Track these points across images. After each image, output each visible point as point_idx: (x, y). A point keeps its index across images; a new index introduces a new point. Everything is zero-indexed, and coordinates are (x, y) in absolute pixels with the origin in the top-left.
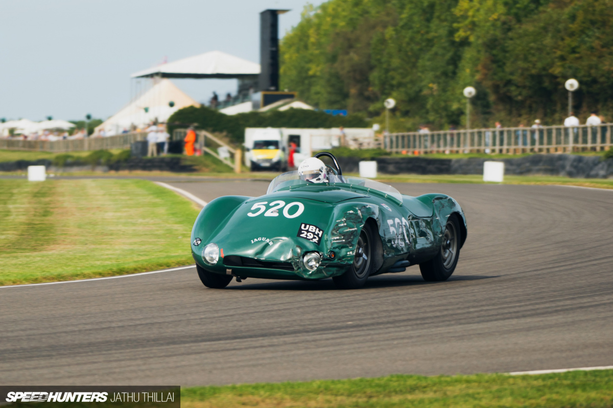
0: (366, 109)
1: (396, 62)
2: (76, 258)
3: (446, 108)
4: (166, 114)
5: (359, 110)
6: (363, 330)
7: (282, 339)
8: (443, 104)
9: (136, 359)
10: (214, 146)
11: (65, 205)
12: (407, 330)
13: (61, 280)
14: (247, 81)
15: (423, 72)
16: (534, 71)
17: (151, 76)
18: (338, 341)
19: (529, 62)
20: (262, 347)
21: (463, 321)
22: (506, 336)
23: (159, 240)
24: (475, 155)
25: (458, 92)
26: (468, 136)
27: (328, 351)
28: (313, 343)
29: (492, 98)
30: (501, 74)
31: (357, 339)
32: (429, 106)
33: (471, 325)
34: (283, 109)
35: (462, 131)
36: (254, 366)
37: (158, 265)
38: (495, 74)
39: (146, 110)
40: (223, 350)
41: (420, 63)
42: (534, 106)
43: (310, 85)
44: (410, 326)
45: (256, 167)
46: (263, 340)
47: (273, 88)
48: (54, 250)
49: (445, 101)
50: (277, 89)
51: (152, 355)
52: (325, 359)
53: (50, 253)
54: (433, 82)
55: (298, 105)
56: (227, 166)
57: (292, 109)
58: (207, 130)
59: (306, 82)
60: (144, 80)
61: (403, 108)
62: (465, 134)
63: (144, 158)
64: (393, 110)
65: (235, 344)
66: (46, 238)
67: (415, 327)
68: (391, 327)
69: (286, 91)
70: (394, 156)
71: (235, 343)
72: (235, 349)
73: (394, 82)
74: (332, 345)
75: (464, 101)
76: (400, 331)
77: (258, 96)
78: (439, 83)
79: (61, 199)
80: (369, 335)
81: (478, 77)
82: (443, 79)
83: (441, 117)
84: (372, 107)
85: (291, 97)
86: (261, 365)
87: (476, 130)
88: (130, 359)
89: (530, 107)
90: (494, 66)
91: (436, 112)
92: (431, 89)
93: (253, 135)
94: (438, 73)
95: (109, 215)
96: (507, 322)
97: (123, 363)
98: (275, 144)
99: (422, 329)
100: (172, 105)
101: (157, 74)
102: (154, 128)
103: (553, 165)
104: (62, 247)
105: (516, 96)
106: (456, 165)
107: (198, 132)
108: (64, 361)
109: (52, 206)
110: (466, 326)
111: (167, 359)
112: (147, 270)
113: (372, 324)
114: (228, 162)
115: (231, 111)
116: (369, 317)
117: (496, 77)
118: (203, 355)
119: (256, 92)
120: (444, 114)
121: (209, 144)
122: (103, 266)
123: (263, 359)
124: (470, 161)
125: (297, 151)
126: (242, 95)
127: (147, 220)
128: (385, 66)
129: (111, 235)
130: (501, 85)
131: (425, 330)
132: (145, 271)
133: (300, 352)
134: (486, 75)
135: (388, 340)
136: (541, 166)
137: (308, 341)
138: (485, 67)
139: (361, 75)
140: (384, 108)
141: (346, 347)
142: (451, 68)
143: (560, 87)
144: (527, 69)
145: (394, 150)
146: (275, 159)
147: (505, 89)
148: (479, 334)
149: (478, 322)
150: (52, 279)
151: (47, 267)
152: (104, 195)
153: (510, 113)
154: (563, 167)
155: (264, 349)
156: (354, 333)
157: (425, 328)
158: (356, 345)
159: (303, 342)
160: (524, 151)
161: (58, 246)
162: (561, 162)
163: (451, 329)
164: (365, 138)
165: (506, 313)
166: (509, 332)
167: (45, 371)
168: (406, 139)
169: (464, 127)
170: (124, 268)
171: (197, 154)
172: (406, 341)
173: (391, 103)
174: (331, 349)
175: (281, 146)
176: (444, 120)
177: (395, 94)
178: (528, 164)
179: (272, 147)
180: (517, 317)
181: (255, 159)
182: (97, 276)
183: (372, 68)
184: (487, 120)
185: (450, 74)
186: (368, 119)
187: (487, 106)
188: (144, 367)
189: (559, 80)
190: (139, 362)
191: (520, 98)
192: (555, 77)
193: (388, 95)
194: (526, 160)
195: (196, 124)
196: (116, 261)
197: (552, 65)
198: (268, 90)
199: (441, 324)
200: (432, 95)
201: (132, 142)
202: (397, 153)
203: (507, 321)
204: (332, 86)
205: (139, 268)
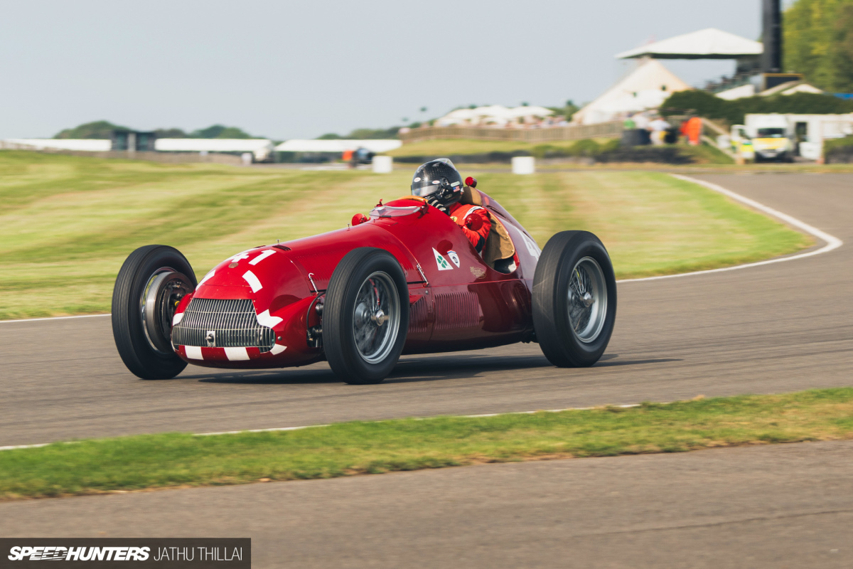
4: (658, 99)
10: (713, 135)
11: (585, 198)
14: (747, 62)
39: (635, 94)
43: (814, 66)
45: (760, 158)
47: (775, 69)
50: (781, 71)
55: (804, 88)
56: (727, 157)
57: (798, 93)
59: (810, 62)
69: (790, 73)
77: (759, 79)
93: (755, 122)
98: (779, 131)
100: (664, 89)
101: (645, 55)
114: (729, 153)
115: (729, 95)
119: (755, 74)
121: (708, 132)
125: (805, 140)
126: (741, 77)
146: (780, 149)
175: (787, 133)
181: (759, 150)
198: (770, 72)
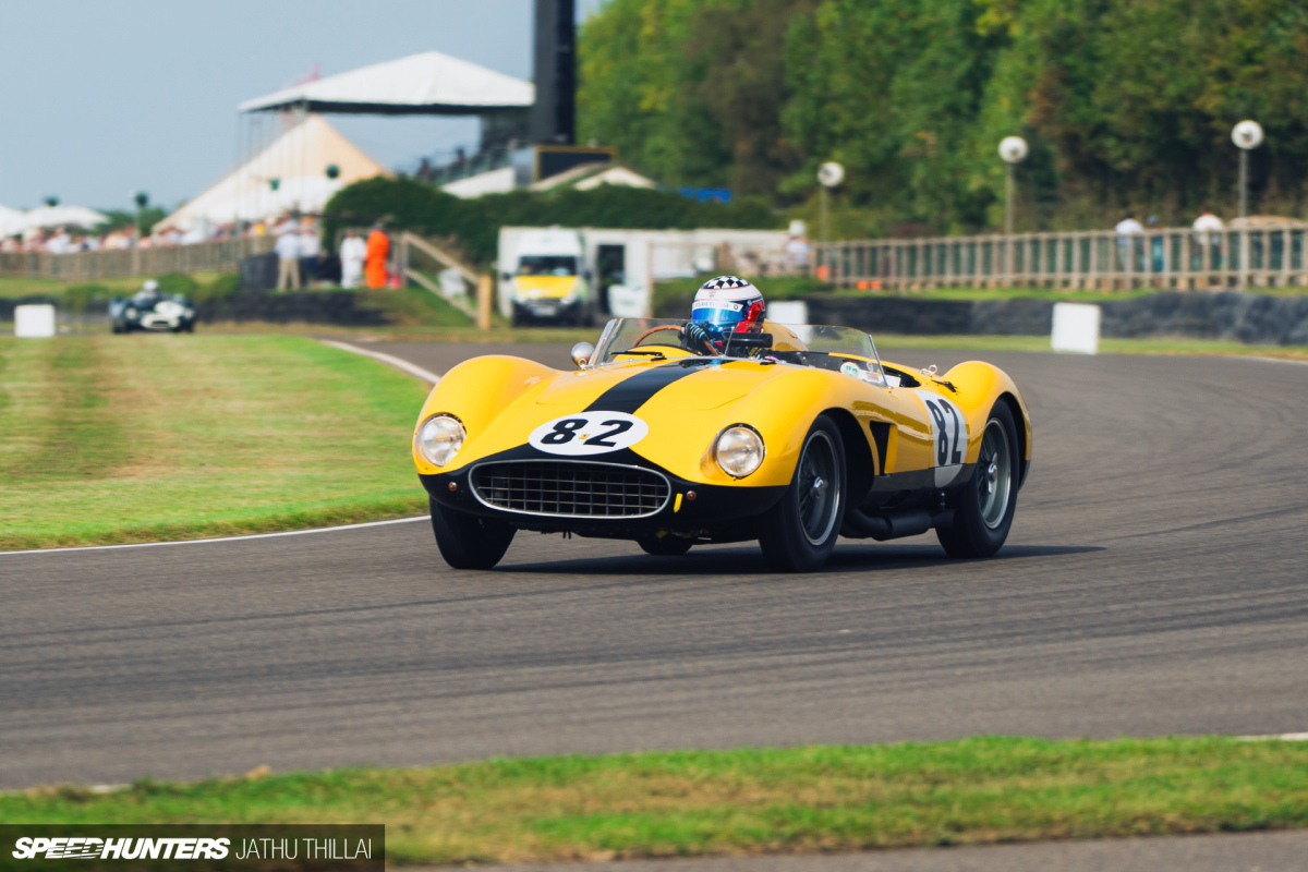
0: (772, 187)
1: (841, 82)
2: (189, 492)
3: (953, 188)
4: (317, 193)
5: (756, 191)
6: (879, 647)
7: (702, 664)
8: (947, 177)
9: (384, 701)
10: (433, 269)
11: (132, 383)
12: (979, 648)
13: (166, 537)
14: (502, 123)
15: (903, 104)
16: (1158, 105)
17: (286, 107)
18: (830, 668)
19: (1149, 82)
20: (661, 678)
21: (1099, 630)
22: (1204, 661)
23: (363, 457)
24: (1025, 293)
25: (983, 149)
26: (1010, 249)
27: (813, 689)
28: (774, 671)
29: (1061, 164)
30: (1084, 110)
31: (870, 664)
32: (915, 183)
33: (1120, 638)
34: (587, 185)
35: (995, 238)
36: (654, 717)
37: (378, 509)
38: (1070, 109)
39: (275, 185)
40: (574, 685)
41: (898, 84)
42: (1158, 183)
43: (643, 133)
44: (983, 638)
45: (524, 316)
46: (659, 664)
47: (561, 138)
48: (133, 475)
49: (954, 171)
50: (571, 140)
51: (416, 693)
52: (810, 704)
53: (128, 481)
54: (927, 128)
55: (618, 176)
56: (460, 314)
57: (605, 186)
58: (414, 231)
59: (635, 126)
60: (268, 117)
61: (857, 186)
62: (1002, 245)
63: (271, 293)
64: (836, 191)
65: (599, 672)
66: (108, 451)
67: (995, 641)
68: (940, 642)
69: (592, 145)
70: (840, 293)
71: (599, 670)
72: (600, 683)
73: (838, 128)
74: (817, 677)
75: (996, 171)
76: (964, 650)
77: (528, 157)
78: (939, 130)
79: (118, 371)
80: (896, 656)
81: (1028, 117)
82: (948, 121)
83: (943, 208)
84: (786, 185)
85: (602, 159)
86: (668, 715)
87: (1027, 236)
88: (372, 701)
89: (1149, 186)
90: (1068, 92)
91: (933, 195)
92: (922, 143)
93: (517, 243)
94: (939, 107)
95: (236, 405)
96: (1199, 633)
97: (357, 709)
98: (569, 264)
99: (1011, 645)
100: (333, 173)
101: (299, 103)
102: (290, 225)
103: (1204, 316)
104: (149, 470)
105: (1118, 160)
106: (982, 315)
107: (394, 237)
108: (222, 703)
109: (101, 385)
110: (1110, 639)
111: (455, 702)
112: (355, 518)
113: (896, 634)
114: (463, 305)
115: (467, 188)
116: (886, 619)
117: (1072, 117)
118: (533, 694)
119: (522, 146)
120: (950, 199)
121: (419, 262)
122: (256, 510)
123: (671, 703)
124: (1014, 306)
125: (619, 282)
126: (492, 152)
127: (325, 417)
128: (815, 90)
129: (254, 446)
130: (1084, 134)
131: (1019, 648)
132: (349, 521)
133: (748, 690)
134: (1047, 112)
135: (940, 667)
136: (1177, 318)
137: (760, 668)
138: (1048, 94)
139: (761, 112)
140: (815, 186)
141: (849, 680)
142: (967, 96)
143: (1219, 140)
144: (1143, 100)
145: (840, 279)
146: (567, 299)
147: (1092, 145)
148: (1143, 657)
149: (1135, 633)
150: (147, 535)
151: (128, 511)
152: (214, 364)
153: (1102, 198)
154: (1228, 321)
155: (667, 683)
156: (860, 653)
157: (1018, 644)
158: (873, 678)
159: (750, 668)
160: (1136, 283)
161: (138, 468)
162: (1223, 310)
163: (1079, 645)
164: (772, 252)
165: (1193, 615)
166: (1208, 652)
167: (187, 723)
168: (867, 256)
169: (999, 229)
170: (302, 515)
171: (392, 286)
172: (982, 669)
173: (833, 173)
174: (818, 684)
175: (580, 268)
176: (951, 214)
177: (838, 154)
178: (1147, 315)
179: (561, 271)
180: (1220, 624)
181: (521, 298)
182: (245, 532)
183: (786, 95)
184: (1049, 214)
185: (965, 110)
186: (777, 212)
187: (1049, 183)
188: (406, 718)
189: (1218, 124)
190: (392, 707)
191: (1125, 165)
192: (1208, 118)
193: (826, 156)
194: (1143, 303)
195: (389, 218)
196: (283, 500)
197: (1199, 89)
198: (550, 142)
199: (1050, 636)
200: (923, 158)
201: (241, 256)
202: (846, 286)
203: (1198, 630)
204: (694, 135)
205: (338, 514)
